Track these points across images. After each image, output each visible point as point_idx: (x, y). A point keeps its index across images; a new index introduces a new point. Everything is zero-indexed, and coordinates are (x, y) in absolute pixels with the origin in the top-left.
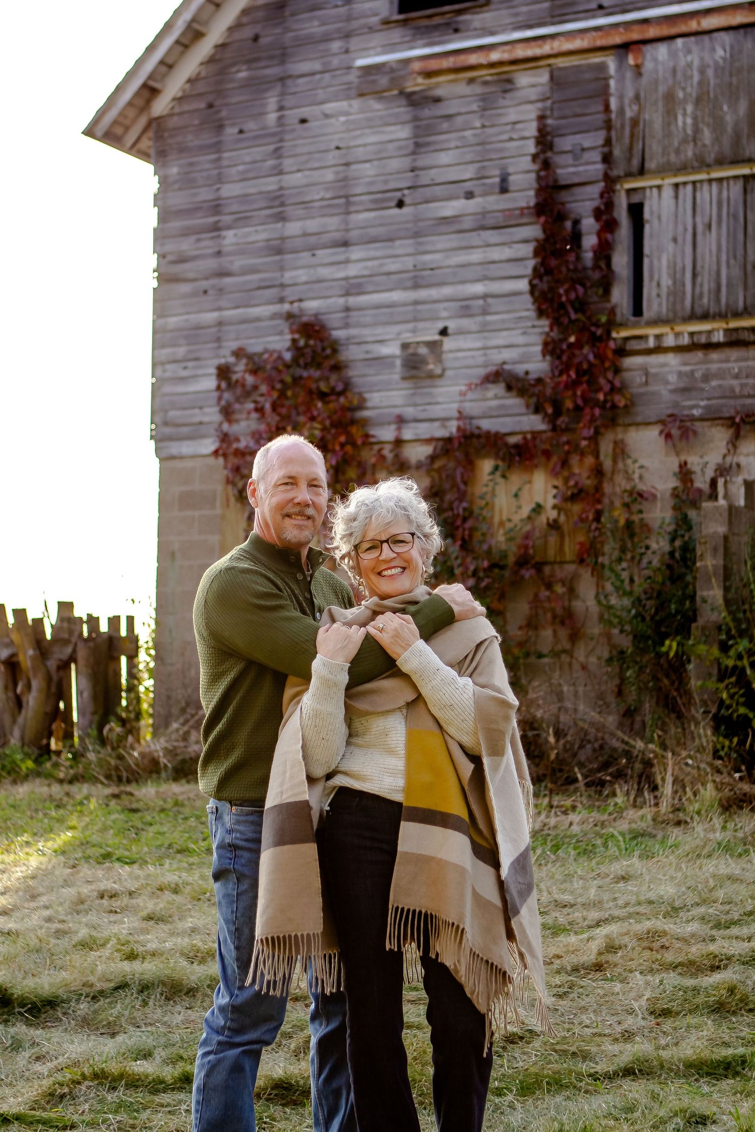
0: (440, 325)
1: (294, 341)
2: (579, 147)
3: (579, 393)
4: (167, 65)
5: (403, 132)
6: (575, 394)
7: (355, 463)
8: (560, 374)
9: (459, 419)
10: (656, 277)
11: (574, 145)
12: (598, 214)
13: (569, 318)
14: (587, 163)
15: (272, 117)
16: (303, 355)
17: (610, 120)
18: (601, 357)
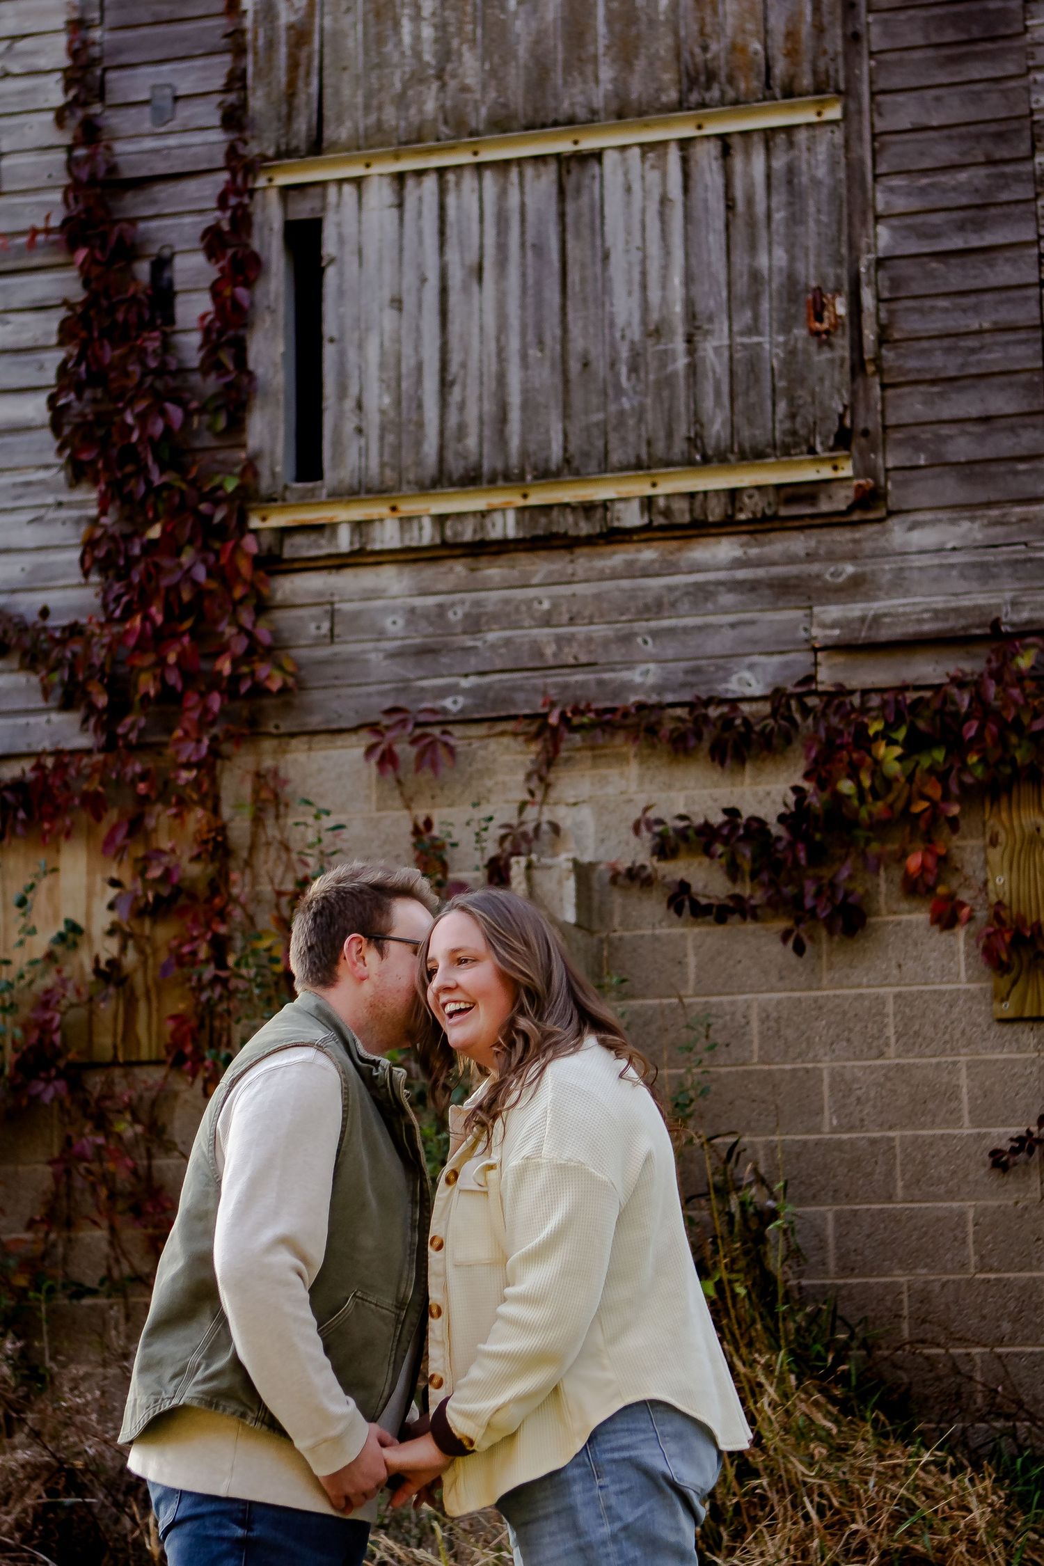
2: (168, 92)
3: (172, 658)
6: (162, 662)
8: (127, 614)
10: (354, 390)
11: (154, 87)
12: (213, 242)
13: (149, 483)
14: (185, 130)
17: (241, 32)
18: (224, 574)
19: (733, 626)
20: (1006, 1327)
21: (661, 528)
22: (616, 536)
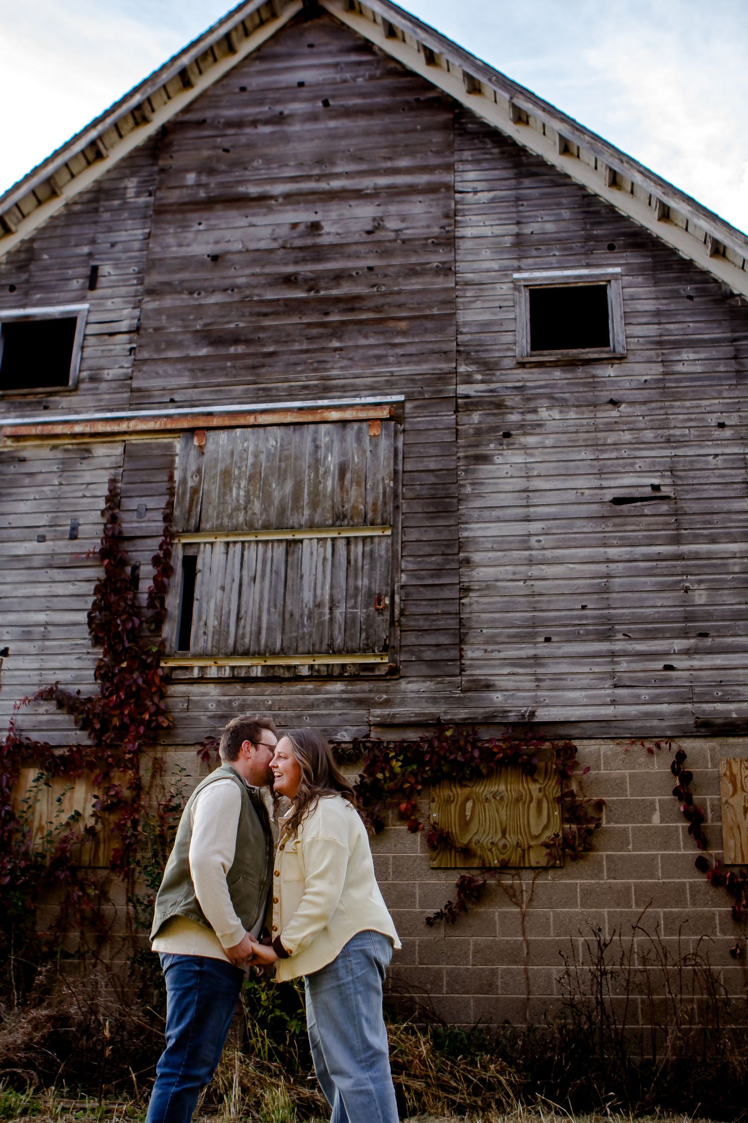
0: (2, 646)
2: (144, 507)
3: (126, 712)
6: (122, 713)
8: (111, 695)
10: (204, 618)
11: (139, 505)
12: (156, 561)
13: (124, 646)
14: (149, 521)
17: (173, 488)
18: (149, 683)
19: (340, 715)
20: (429, 986)
21: (316, 677)
22: (298, 679)
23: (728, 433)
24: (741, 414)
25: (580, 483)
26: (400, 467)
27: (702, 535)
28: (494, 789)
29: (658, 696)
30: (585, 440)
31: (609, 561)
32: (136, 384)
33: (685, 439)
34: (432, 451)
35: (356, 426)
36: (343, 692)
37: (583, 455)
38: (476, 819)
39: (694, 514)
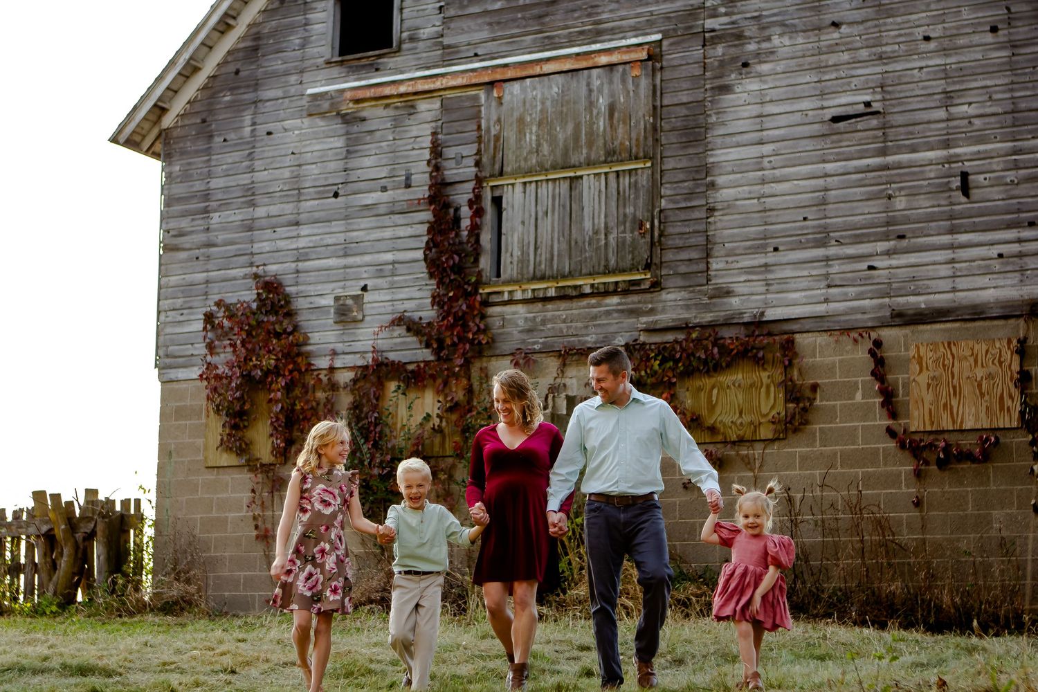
0: (362, 283)
1: (258, 294)
2: (460, 155)
3: (455, 333)
4: (173, 91)
5: (339, 143)
6: (452, 334)
7: (300, 385)
8: (443, 319)
9: (373, 352)
10: (510, 250)
11: (456, 153)
12: (471, 203)
13: (450, 279)
14: (465, 167)
15: (248, 129)
16: (265, 305)
17: (480, 137)
18: (471, 307)
19: (617, 323)
20: (686, 536)
21: (596, 293)
22: (584, 296)
23: (932, 45)
24: (946, 25)
25: (805, 105)
26: (658, 103)
27: (905, 146)
28: (734, 377)
29: (862, 293)
30: (810, 64)
31: (826, 175)
32: (446, 41)
33: (896, 54)
34: (685, 85)
35: (621, 68)
36: (619, 304)
37: (808, 79)
38: (720, 403)
39: (900, 126)
